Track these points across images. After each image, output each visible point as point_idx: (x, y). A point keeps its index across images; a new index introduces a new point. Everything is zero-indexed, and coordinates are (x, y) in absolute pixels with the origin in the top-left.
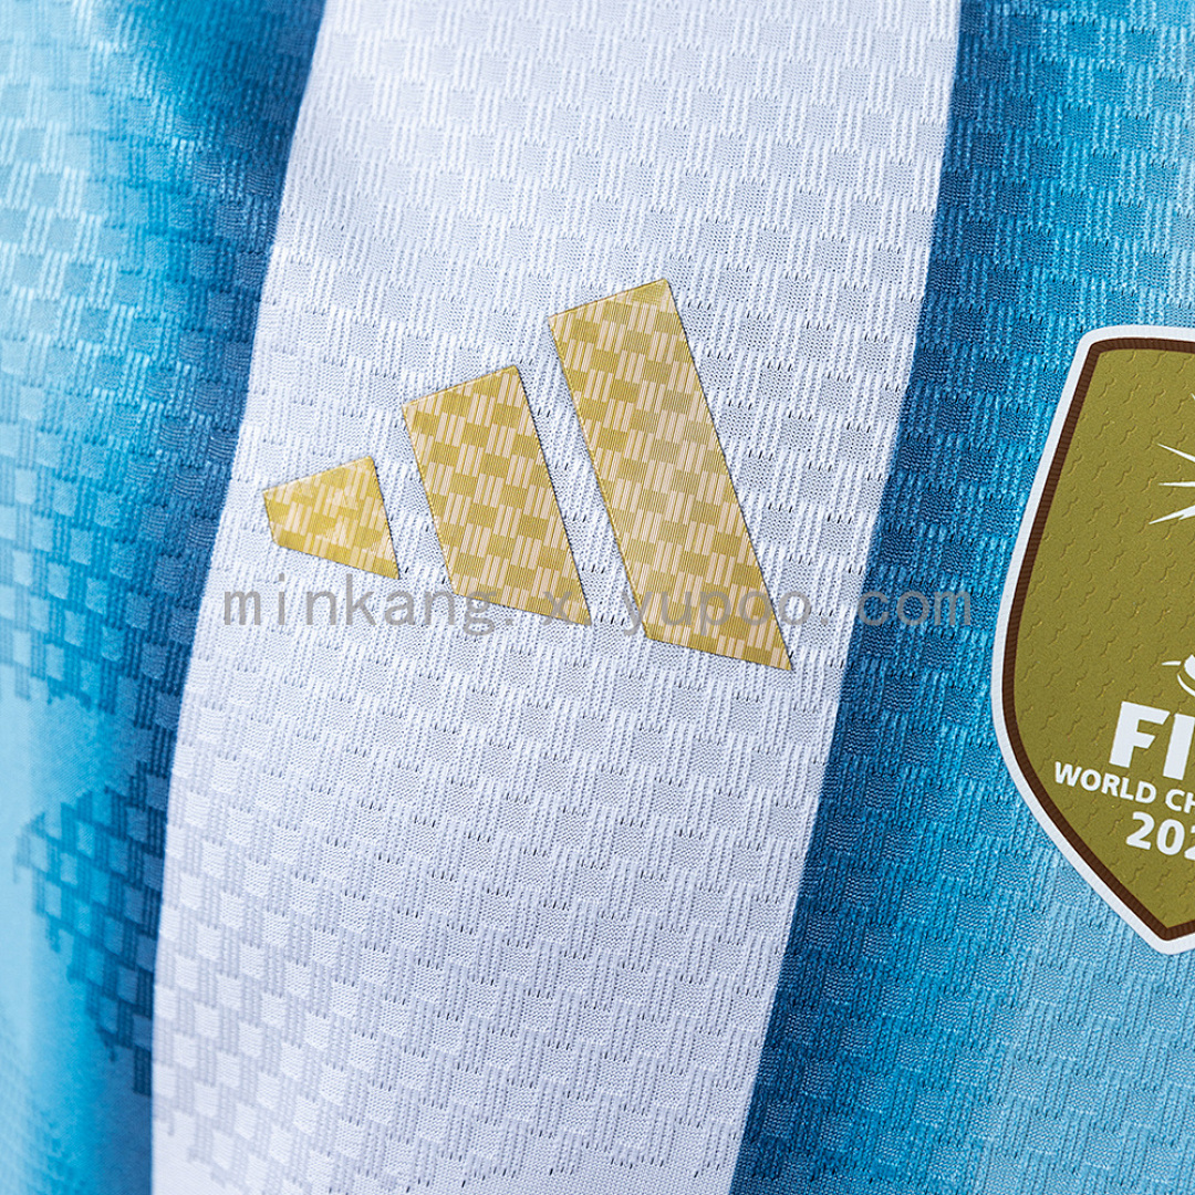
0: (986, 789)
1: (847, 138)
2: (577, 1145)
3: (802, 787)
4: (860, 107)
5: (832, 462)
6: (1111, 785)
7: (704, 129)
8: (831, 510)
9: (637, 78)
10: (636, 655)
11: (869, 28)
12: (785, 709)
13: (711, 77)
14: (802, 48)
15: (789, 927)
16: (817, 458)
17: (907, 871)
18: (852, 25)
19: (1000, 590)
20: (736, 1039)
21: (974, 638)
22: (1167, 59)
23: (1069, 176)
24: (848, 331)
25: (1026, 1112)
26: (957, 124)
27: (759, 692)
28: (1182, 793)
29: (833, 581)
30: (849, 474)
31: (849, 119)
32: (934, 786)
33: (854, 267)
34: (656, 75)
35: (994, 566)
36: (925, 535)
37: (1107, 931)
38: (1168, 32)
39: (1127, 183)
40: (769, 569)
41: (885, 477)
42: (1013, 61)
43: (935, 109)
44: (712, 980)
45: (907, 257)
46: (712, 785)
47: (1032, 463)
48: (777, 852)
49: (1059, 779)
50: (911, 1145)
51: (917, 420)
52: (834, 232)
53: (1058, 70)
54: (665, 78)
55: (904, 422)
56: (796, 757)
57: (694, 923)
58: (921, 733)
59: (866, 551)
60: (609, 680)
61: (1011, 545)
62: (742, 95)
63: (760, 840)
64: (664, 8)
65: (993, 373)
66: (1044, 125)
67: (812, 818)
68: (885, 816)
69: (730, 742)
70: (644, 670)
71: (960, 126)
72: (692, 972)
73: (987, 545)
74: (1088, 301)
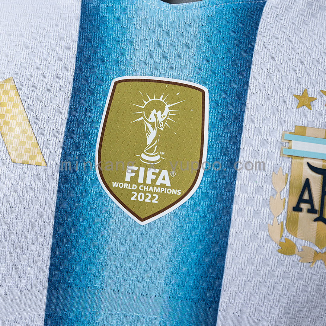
0: (96, 190)
1: (54, 39)
2: (9, 287)
3: (52, 194)
4: (57, 32)
5: (54, 116)
6: (126, 186)
7: (20, 41)
8: (54, 127)
9: (4, 31)
10: (10, 167)
11: (60, 13)
12: (46, 176)
13: (22, 28)
14: (43, 19)
15: (53, 228)
16: (50, 116)
17: (79, 212)
18: (55, 13)
19: (96, 142)
20: (44, 257)
21: (90, 154)
22: (130, 13)
23: (108, 43)
24: (56, 85)
25: (114, 267)
26: (81, 33)
27: (40, 172)
28: (143, 186)
29: (55, 144)
30: (58, 118)
31: (55, 35)
32: (84, 190)
33: (57, 70)
34: (9, 29)
35: (94, 136)
36: (77, 131)
37: (128, 221)
38: (130, 6)
39: (122, 43)
40: (40, 143)
41: (67, 118)
42: (94, 17)
43: (75, 30)
44: (36, 243)
45: (70, 66)
46: (31, 196)
47: (102, 111)
48: (48, 210)
49: (114, 186)
50: (88, 278)
51: (74, 104)
52: (52, 62)
53: (105, 18)
54: (11, 30)
55: (70, 105)
56: (50, 187)
57: (30, 230)
58: (79, 178)
59: (63, 136)
60: (4, 173)
61: (98, 131)
62: (29, 32)
63: (44, 208)
64: (11, 13)
65: (91, 91)
66: (102, 31)
67: (55, 201)
68: (73, 199)
69: (34, 185)
70: (12, 170)
71: (81, 34)
72: (31, 242)
73: (92, 132)
74: (113, 72)
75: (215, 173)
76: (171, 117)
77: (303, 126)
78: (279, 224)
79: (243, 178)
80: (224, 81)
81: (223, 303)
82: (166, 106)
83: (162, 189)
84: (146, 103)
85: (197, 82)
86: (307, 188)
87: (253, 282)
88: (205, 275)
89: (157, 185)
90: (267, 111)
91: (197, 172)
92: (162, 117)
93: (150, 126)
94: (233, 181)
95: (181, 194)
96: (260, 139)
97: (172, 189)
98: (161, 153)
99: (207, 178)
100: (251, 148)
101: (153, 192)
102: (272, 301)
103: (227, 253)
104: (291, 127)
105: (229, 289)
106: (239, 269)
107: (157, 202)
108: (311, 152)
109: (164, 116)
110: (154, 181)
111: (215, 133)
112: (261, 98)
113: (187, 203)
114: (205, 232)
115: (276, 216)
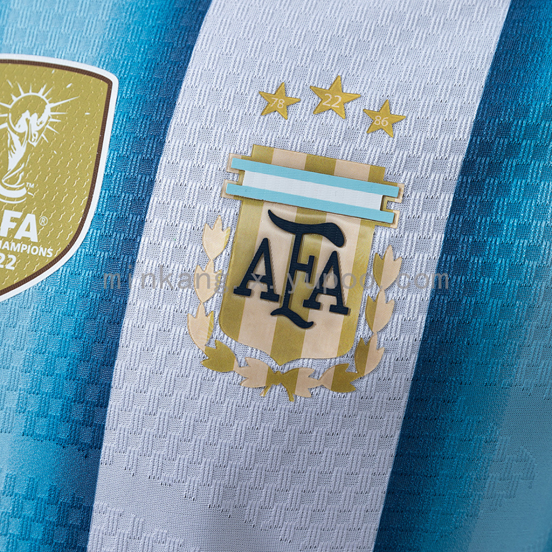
75: (109, 221)
76: (52, 124)
77: (267, 145)
78: (207, 316)
79: (153, 231)
80: (147, 65)
81: (107, 450)
82: (46, 107)
83: (24, 247)
84: (15, 99)
85: (103, 65)
86: (263, 255)
87: (158, 415)
88: (79, 398)
89: (16, 239)
90: (209, 118)
91: (82, 219)
92: (38, 124)
93: (16, 138)
94: (137, 237)
95: (53, 256)
96: (190, 166)
97: (38, 247)
98: (29, 185)
99: (95, 231)
100: (173, 181)
101: (10, 251)
102: (190, 453)
103: (116, 362)
104: (246, 146)
105: (118, 425)
106: (136, 391)
107: (13, 268)
108: (277, 193)
109: (41, 123)
110: (12, 232)
111: (118, 153)
112: (202, 96)
113: (60, 272)
114: (84, 323)
115: (203, 302)
